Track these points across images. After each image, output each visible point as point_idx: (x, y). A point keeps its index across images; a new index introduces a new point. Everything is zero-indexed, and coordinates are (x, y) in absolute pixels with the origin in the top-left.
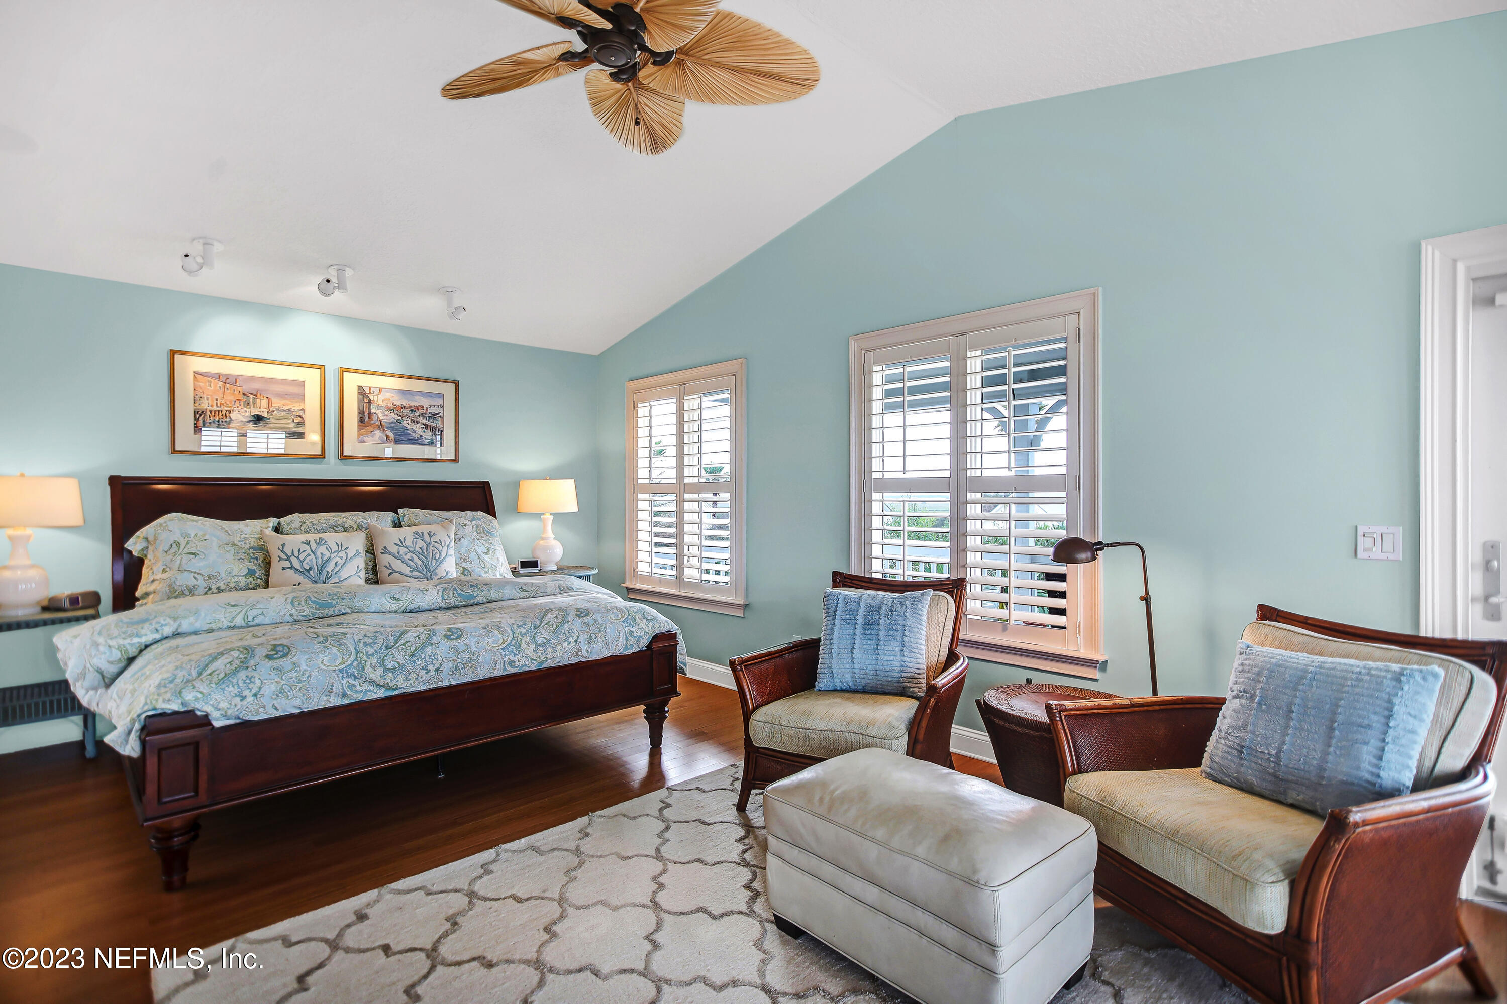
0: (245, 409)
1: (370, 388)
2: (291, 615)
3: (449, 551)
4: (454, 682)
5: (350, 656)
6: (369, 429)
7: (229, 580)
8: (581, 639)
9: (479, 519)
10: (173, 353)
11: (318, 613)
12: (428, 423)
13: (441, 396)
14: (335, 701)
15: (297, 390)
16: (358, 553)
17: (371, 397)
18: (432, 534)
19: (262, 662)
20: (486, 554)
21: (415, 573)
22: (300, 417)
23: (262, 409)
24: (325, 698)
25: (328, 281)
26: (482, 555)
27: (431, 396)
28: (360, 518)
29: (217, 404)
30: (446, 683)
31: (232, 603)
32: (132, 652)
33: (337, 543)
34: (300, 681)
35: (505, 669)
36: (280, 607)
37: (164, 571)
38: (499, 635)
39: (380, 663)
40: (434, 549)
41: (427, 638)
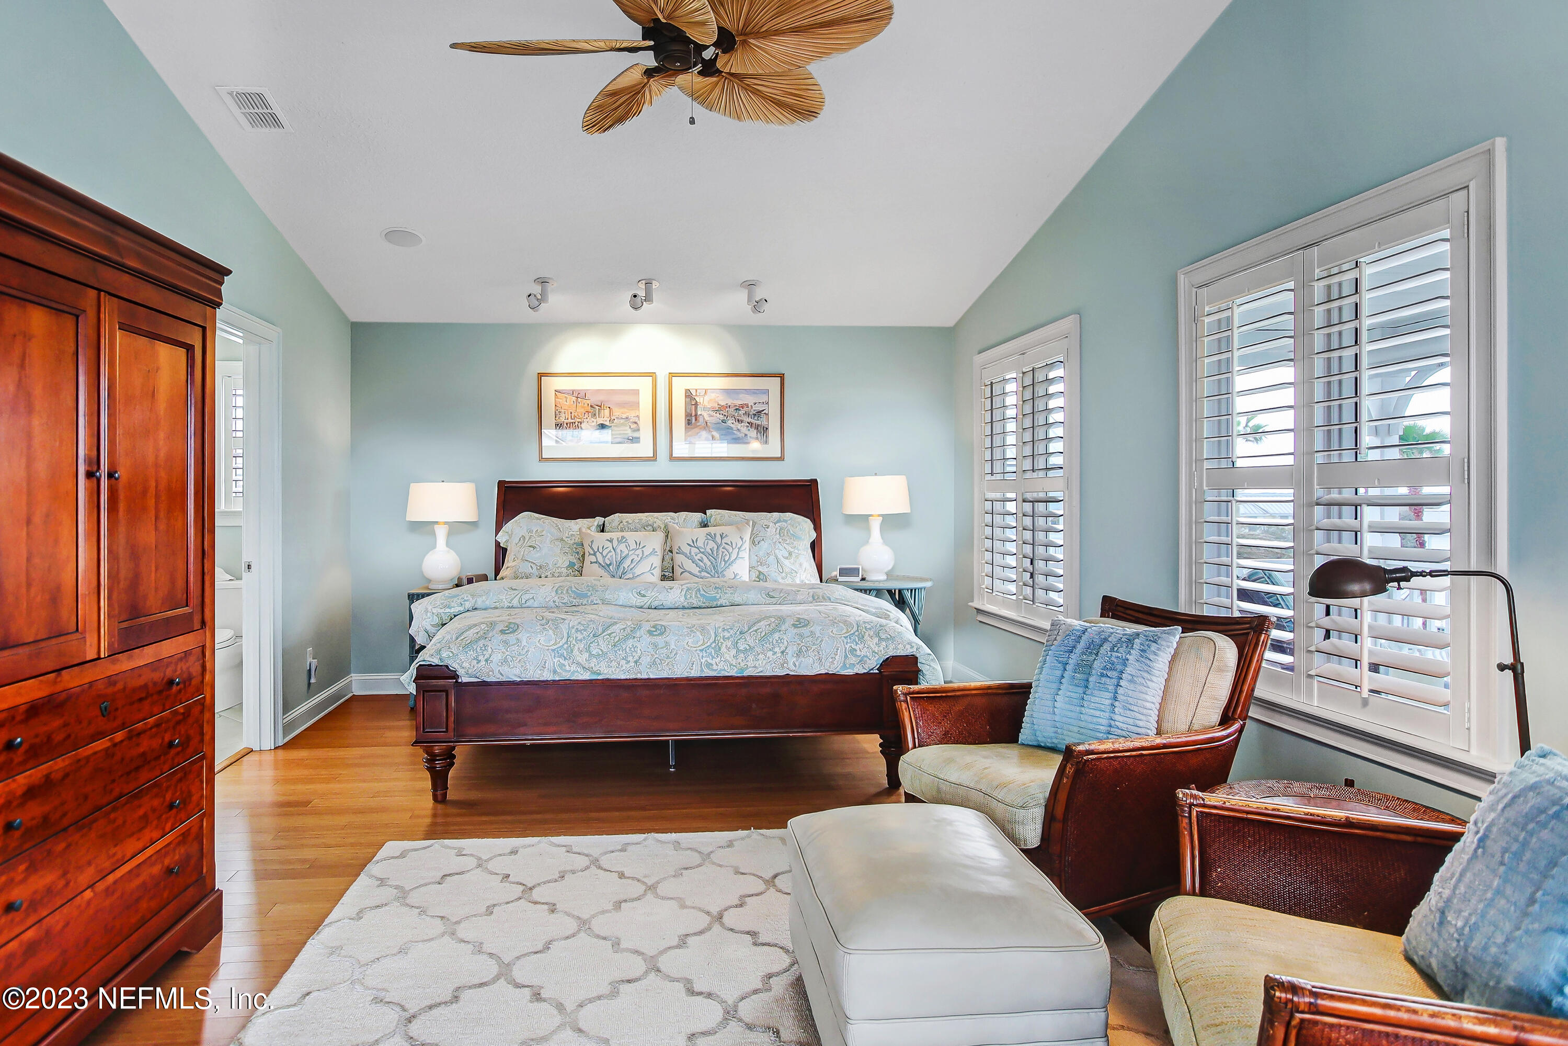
0: (593, 419)
1: (696, 390)
2: (554, 602)
3: (740, 553)
4: (652, 676)
5: (562, 639)
6: (696, 430)
7: (554, 571)
8: (790, 651)
9: (785, 521)
10: (541, 375)
11: (575, 602)
12: (752, 421)
13: (767, 392)
14: (547, 676)
15: (630, 400)
16: (654, 552)
17: (697, 399)
18: (724, 535)
19: (497, 635)
20: (786, 558)
21: (704, 574)
22: (636, 423)
23: (605, 419)
24: (540, 672)
25: (635, 296)
26: (782, 559)
27: (756, 393)
28: (669, 518)
29: (571, 416)
30: (645, 676)
31: (514, 588)
32: (445, 618)
33: (636, 542)
34: (520, 654)
35: (702, 671)
36: (546, 594)
37: (514, 560)
38: (700, 636)
39: (586, 649)
40: (723, 550)
41: (631, 631)
